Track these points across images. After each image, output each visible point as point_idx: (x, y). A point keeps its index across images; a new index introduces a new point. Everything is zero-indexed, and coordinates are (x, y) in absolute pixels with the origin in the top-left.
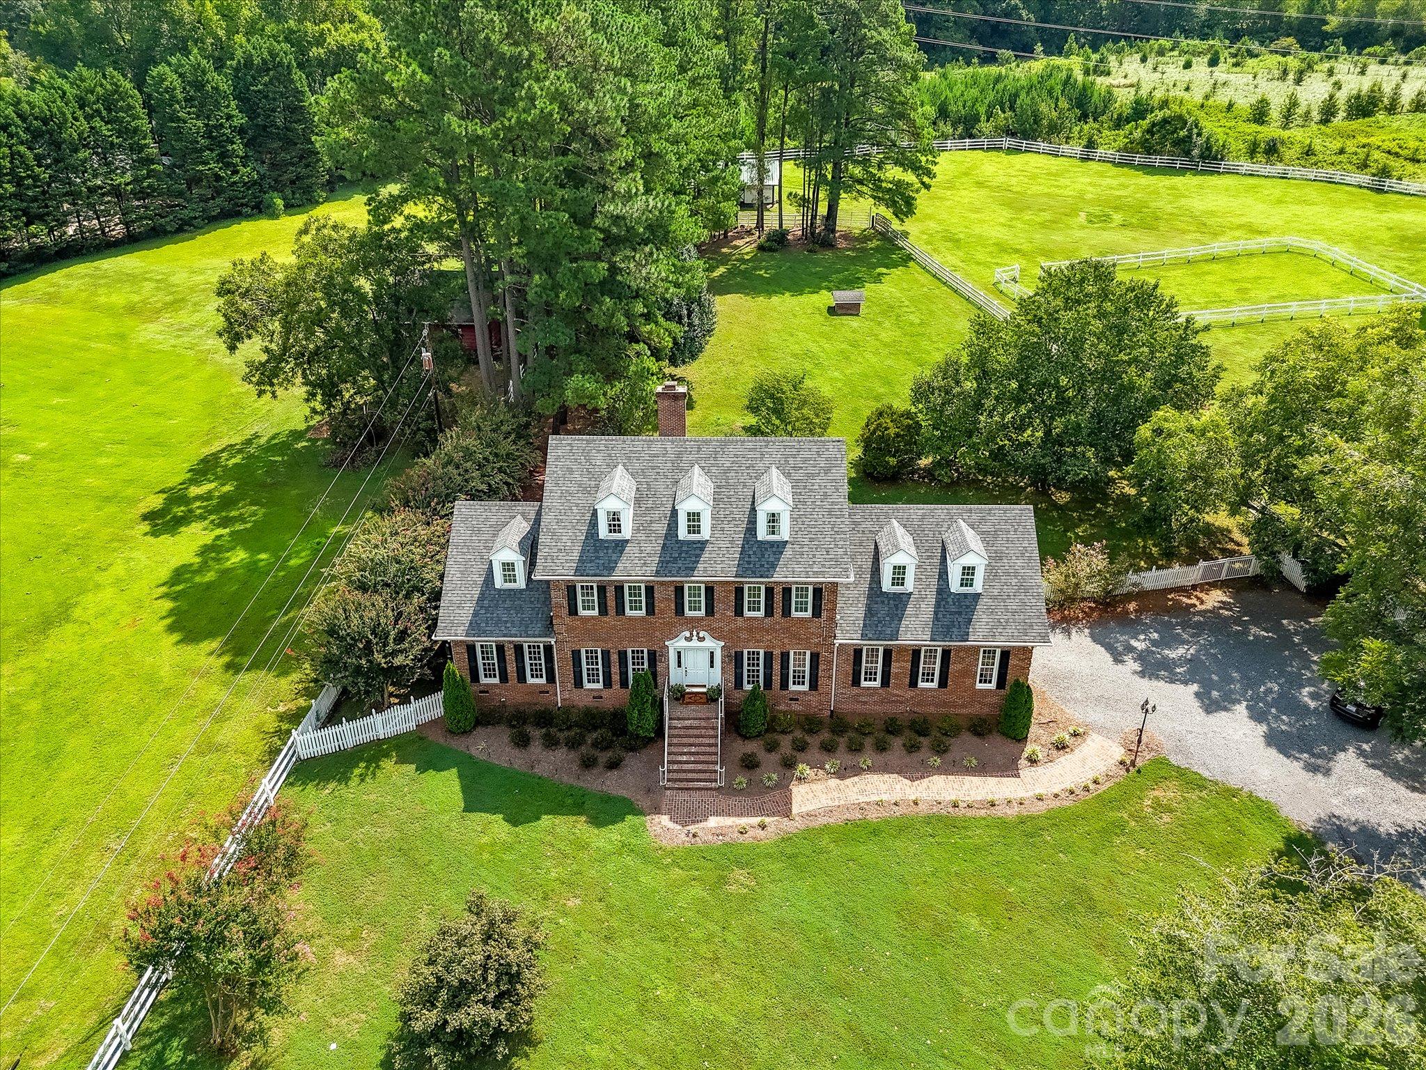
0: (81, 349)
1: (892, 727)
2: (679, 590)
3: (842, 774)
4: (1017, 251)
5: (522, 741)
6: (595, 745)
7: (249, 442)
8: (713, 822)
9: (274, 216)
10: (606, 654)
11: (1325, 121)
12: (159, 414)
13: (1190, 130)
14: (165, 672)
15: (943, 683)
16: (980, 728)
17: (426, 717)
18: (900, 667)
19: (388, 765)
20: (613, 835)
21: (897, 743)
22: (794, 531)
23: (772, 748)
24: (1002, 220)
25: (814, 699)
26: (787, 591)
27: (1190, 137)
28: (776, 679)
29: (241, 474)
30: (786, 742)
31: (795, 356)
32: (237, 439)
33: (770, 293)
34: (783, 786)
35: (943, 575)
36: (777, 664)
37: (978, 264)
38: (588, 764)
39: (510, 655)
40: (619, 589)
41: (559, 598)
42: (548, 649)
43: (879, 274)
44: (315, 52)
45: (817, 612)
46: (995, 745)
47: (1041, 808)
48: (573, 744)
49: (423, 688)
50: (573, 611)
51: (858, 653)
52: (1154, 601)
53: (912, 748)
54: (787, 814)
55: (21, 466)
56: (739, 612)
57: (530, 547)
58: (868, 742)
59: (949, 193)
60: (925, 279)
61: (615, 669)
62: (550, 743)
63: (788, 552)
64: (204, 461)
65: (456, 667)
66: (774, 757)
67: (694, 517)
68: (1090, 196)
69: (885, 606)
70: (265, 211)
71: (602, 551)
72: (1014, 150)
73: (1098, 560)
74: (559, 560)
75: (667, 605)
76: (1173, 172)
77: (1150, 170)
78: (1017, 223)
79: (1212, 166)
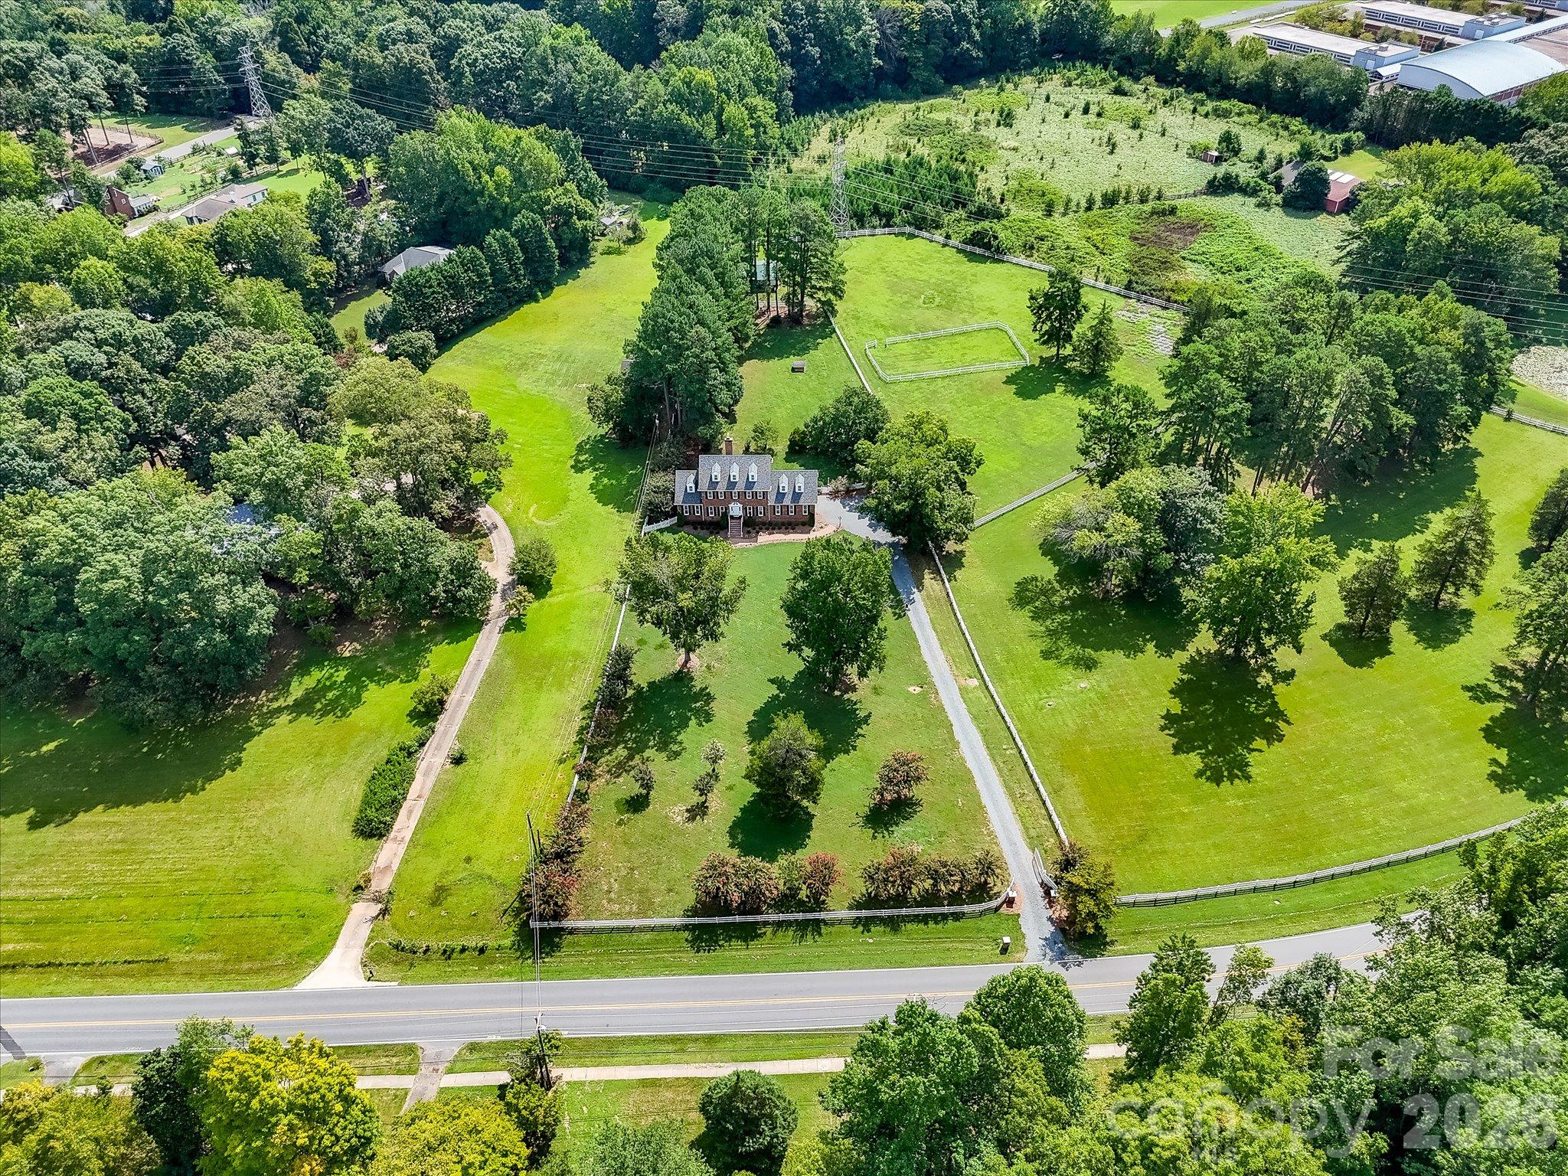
1: (783, 524)
2: (731, 493)
3: (769, 534)
4: (882, 326)
5: (696, 528)
6: (713, 528)
7: (589, 438)
8: (741, 544)
9: (537, 301)
10: (715, 508)
11: (1089, 209)
14: (603, 513)
15: (795, 513)
16: (804, 524)
17: (671, 523)
18: (784, 510)
19: (665, 533)
21: (783, 527)
22: (758, 479)
23: (754, 528)
24: (884, 301)
25: (764, 518)
26: (757, 493)
27: (991, 241)
28: (755, 513)
29: (591, 451)
30: (757, 527)
31: (775, 397)
32: (585, 438)
33: (769, 359)
34: (757, 537)
35: (795, 488)
36: (755, 510)
37: (863, 335)
38: (711, 532)
39: (692, 508)
40: (718, 493)
41: (704, 495)
42: (701, 507)
43: (818, 344)
44: (546, 208)
45: (764, 498)
46: (807, 528)
48: (708, 529)
50: (707, 498)
51: (774, 507)
53: (787, 529)
54: (757, 542)
55: (519, 449)
56: (746, 498)
57: (696, 483)
58: (777, 527)
60: (836, 346)
61: (717, 511)
62: (702, 528)
63: (756, 484)
64: (578, 446)
65: (679, 511)
66: (755, 531)
67: (734, 476)
68: (933, 280)
69: (780, 496)
70: (532, 298)
71: (713, 484)
72: (911, 236)
73: (845, 480)
74: (704, 487)
75: (728, 497)
76: (983, 259)
77: (972, 257)
78: (890, 304)
79: (1000, 257)
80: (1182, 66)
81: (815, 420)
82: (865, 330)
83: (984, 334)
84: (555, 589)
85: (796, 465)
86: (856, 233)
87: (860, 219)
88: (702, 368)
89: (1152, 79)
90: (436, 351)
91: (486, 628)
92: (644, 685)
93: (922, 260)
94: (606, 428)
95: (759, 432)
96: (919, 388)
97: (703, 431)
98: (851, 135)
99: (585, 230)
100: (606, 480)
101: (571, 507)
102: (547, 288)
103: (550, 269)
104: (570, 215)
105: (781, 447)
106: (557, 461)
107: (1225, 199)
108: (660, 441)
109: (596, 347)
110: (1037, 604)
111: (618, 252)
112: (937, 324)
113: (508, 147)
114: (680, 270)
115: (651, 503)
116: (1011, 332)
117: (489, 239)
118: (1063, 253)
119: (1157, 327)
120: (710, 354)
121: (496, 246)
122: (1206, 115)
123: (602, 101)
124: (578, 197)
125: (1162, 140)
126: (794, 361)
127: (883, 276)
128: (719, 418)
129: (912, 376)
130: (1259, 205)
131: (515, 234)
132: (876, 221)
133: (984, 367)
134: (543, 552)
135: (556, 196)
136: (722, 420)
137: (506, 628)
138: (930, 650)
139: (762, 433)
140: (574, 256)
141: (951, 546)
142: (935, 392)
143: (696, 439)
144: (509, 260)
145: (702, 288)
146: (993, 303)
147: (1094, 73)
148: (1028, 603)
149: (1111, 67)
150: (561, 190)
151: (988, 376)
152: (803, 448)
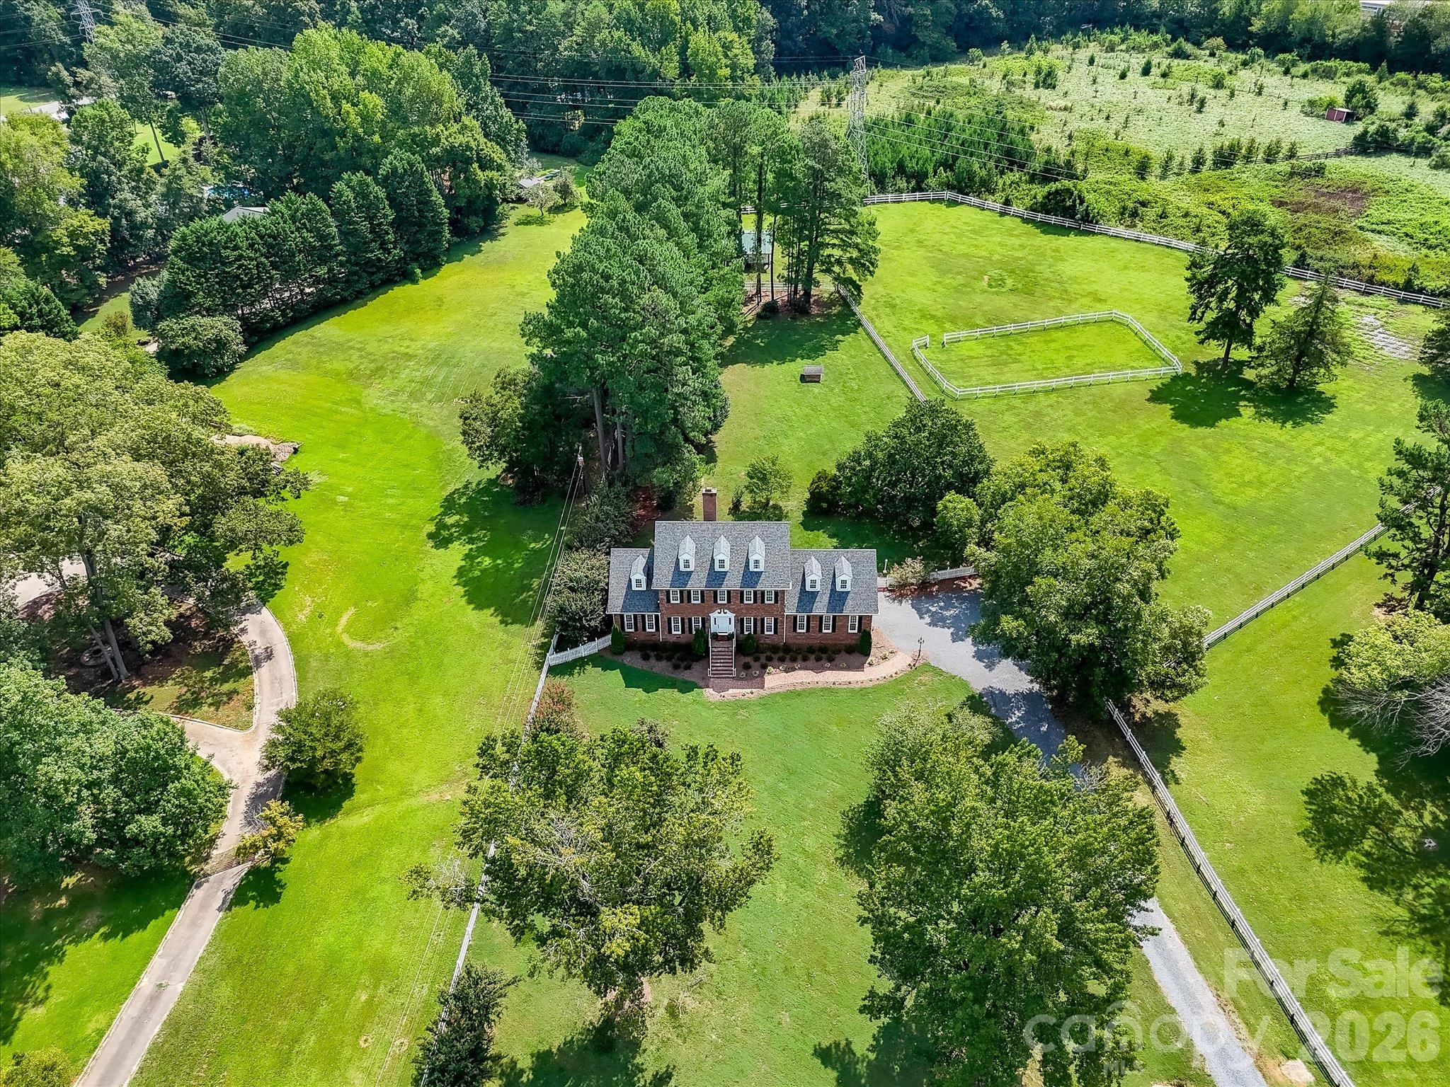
0: (337, 412)
1: (811, 650)
2: (715, 592)
3: (786, 671)
4: (933, 317)
5: (646, 658)
6: (679, 659)
7: (466, 487)
8: (731, 691)
9: (414, 281)
10: (683, 620)
11: (1195, 170)
12: (407, 466)
13: (1074, 201)
14: (474, 625)
15: (834, 630)
16: (850, 650)
17: (601, 647)
18: (813, 624)
19: (589, 668)
20: (689, 697)
21: (812, 657)
22: (766, 567)
23: (757, 660)
24: (929, 284)
25: (776, 638)
26: (763, 593)
27: (1074, 206)
28: (759, 629)
29: (469, 508)
30: (763, 657)
31: (777, 419)
32: (459, 485)
33: (763, 362)
34: (761, 676)
35: (834, 582)
36: (759, 624)
37: (905, 329)
38: (676, 667)
39: (639, 619)
40: (689, 592)
41: (662, 596)
42: (657, 617)
43: (838, 341)
45: (776, 601)
46: (855, 658)
47: (871, 684)
48: (669, 659)
49: (601, 635)
50: (668, 601)
51: (795, 617)
52: (947, 585)
53: (818, 659)
54: (763, 687)
55: (345, 504)
56: (742, 601)
57: (649, 572)
58: (800, 657)
59: (896, 253)
60: (867, 345)
61: (687, 626)
62: (659, 659)
63: (763, 576)
64: (446, 500)
65: (616, 625)
66: (758, 664)
67: (722, 561)
68: (996, 257)
69: (807, 598)
70: (408, 277)
71: (681, 576)
72: (953, 203)
73: (918, 566)
74: (663, 581)
75: (710, 599)
76: (1062, 230)
77: (1046, 228)
78: (939, 288)
79: (1089, 227)
80: (1257, 25)
81: (856, 458)
82: (907, 323)
83: (1094, 329)
84: (359, 797)
85: (822, 537)
86: (876, 198)
87: (880, 180)
88: (661, 364)
89: (1220, 40)
90: (242, 348)
91: (197, 895)
92: (525, 1063)
93: (973, 231)
94: (495, 469)
95: (759, 477)
96: (1011, 408)
97: (662, 476)
98: (848, 98)
99: (490, 186)
100: (487, 561)
101: (419, 613)
102: (431, 264)
103: (435, 236)
104: (468, 161)
105: (795, 502)
106: (405, 527)
107: (1384, 159)
108: (585, 491)
109: (496, 345)
110: (1367, 844)
111: (540, 221)
112: (1018, 314)
113: (383, 69)
114: (623, 204)
115: (562, 610)
116: (1137, 326)
117: (338, 186)
118: (1181, 222)
119: (1367, 320)
120: (676, 340)
121: (349, 195)
122: (1305, 76)
123: (524, 32)
124: (483, 140)
125: (1260, 99)
126: (803, 366)
127: (922, 252)
128: (690, 454)
129: (997, 389)
130: (1436, 167)
131: (384, 182)
132: (902, 183)
133: (1111, 376)
134: (335, 721)
135: (450, 136)
136: (696, 458)
137: (238, 897)
138: (1176, 975)
139: (764, 479)
140: (475, 222)
141: (1147, 704)
142: (1038, 414)
143: (648, 491)
144: (370, 219)
145: (662, 233)
146: (1094, 287)
147: (1141, 38)
148: (1347, 844)
149: (1163, 29)
150: (456, 127)
151: (1119, 390)
152: (833, 505)
